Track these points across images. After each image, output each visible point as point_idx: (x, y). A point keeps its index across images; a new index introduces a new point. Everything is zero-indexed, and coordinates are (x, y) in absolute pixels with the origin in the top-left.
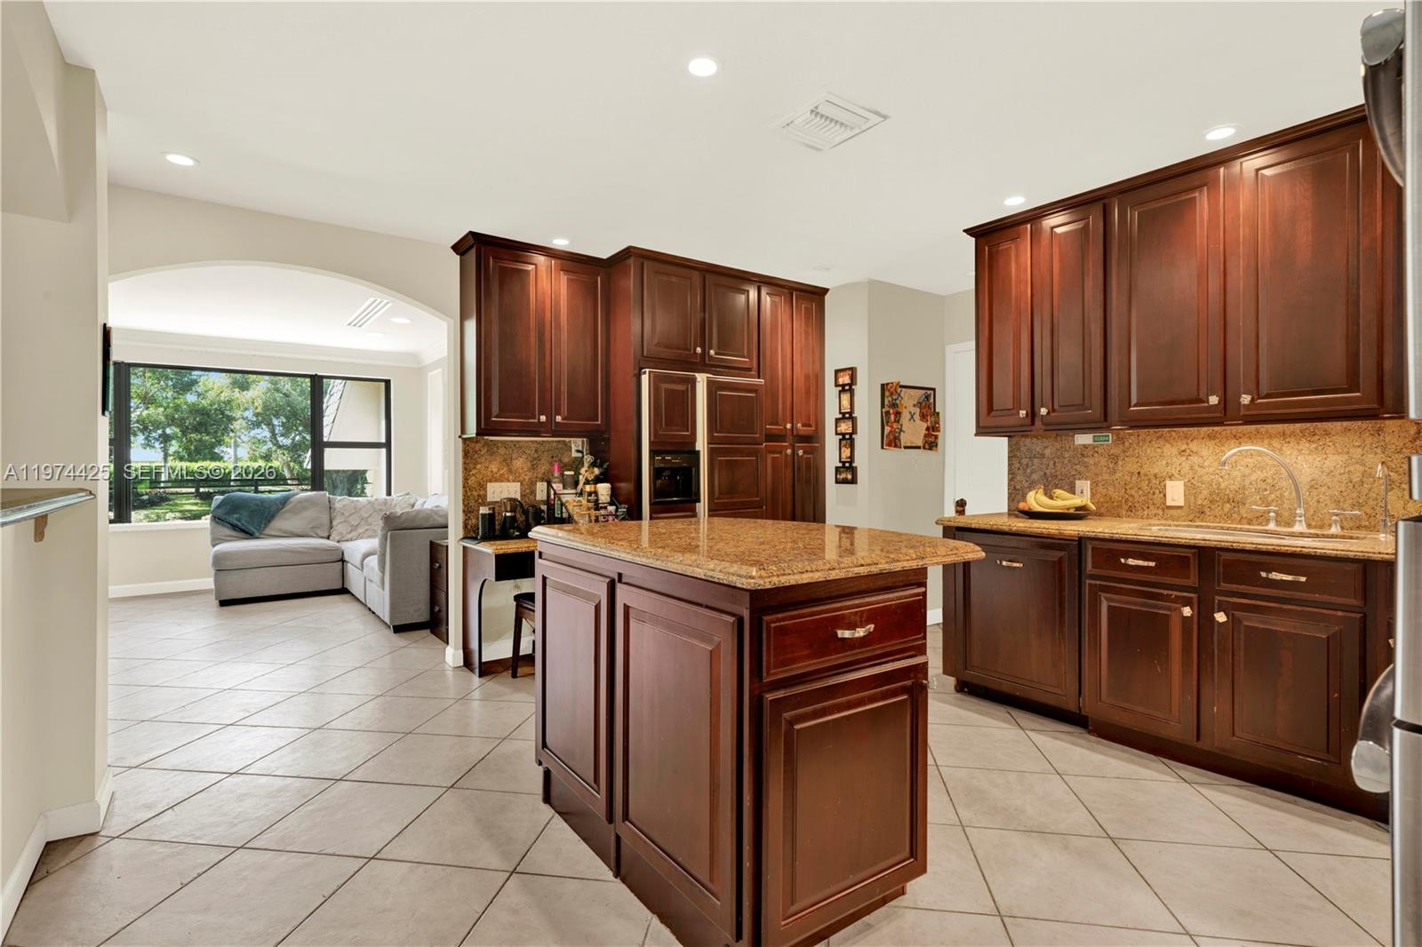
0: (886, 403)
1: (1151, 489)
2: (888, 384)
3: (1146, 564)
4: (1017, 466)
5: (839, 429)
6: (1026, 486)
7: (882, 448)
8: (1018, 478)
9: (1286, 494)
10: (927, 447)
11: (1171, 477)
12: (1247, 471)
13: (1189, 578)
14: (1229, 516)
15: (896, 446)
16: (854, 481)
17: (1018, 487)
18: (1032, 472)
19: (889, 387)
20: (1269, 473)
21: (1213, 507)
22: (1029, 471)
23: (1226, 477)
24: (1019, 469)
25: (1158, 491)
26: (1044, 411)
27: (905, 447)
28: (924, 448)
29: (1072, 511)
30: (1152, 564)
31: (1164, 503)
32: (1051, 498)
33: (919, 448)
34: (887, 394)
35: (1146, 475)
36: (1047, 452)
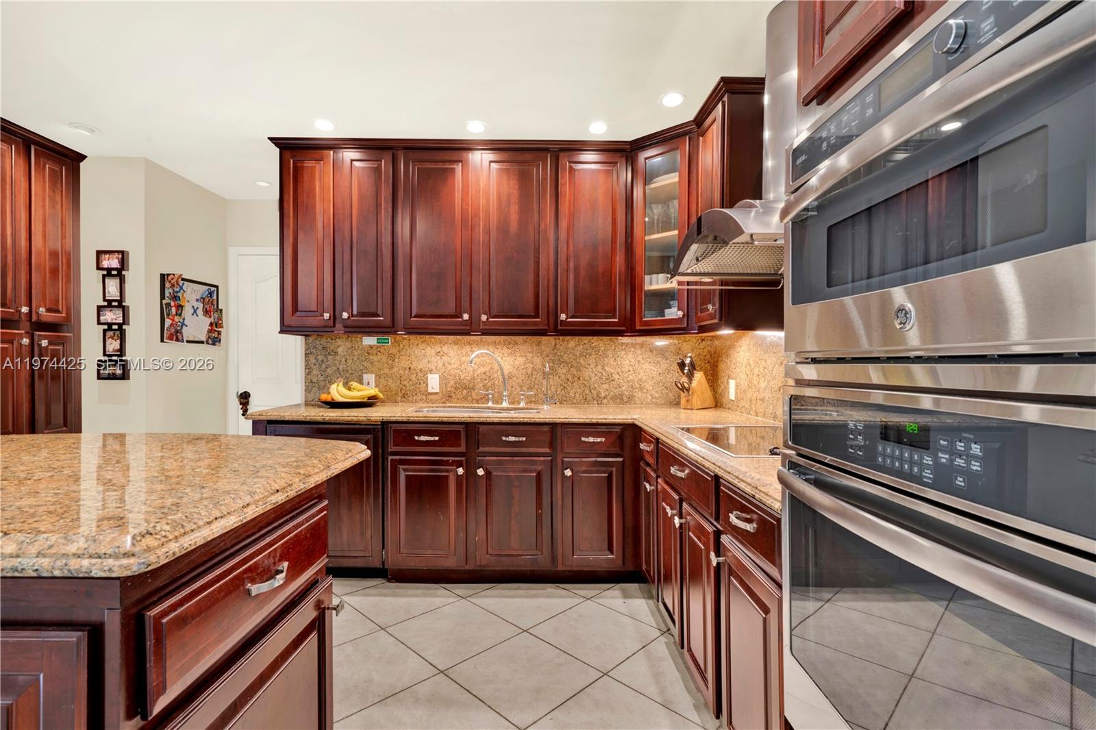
0: (167, 294)
1: (418, 380)
2: (168, 275)
3: (432, 439)
4: (314, 361)
5: (102, 318)
6: (321, 379)
7: (162, 341)
8: (315, 372)
9: (496, 382)
10: (210, 342)
11: (431, 371)
12: (476, 367)
13: (460, 446)
14: (465, 399)
15: (177, 340)
16: (125, 376)
17: (314, 380)
18: (327, 368)
19: (170, 278)
20: (486, 369)
21: (457, 392)
22: (324, 366)
23: (464, 371)
24: (315, 364)
25: (422, 382)
26: (345, 315)
27: (188, 342)
28: (208, 343)
29: (365, 400)
30: (437, 438)
31: (427, 391)
32: (349, 389)
33: (202, 342)
34: (168, 285)
35: (415, 370)
36: (340, 350)
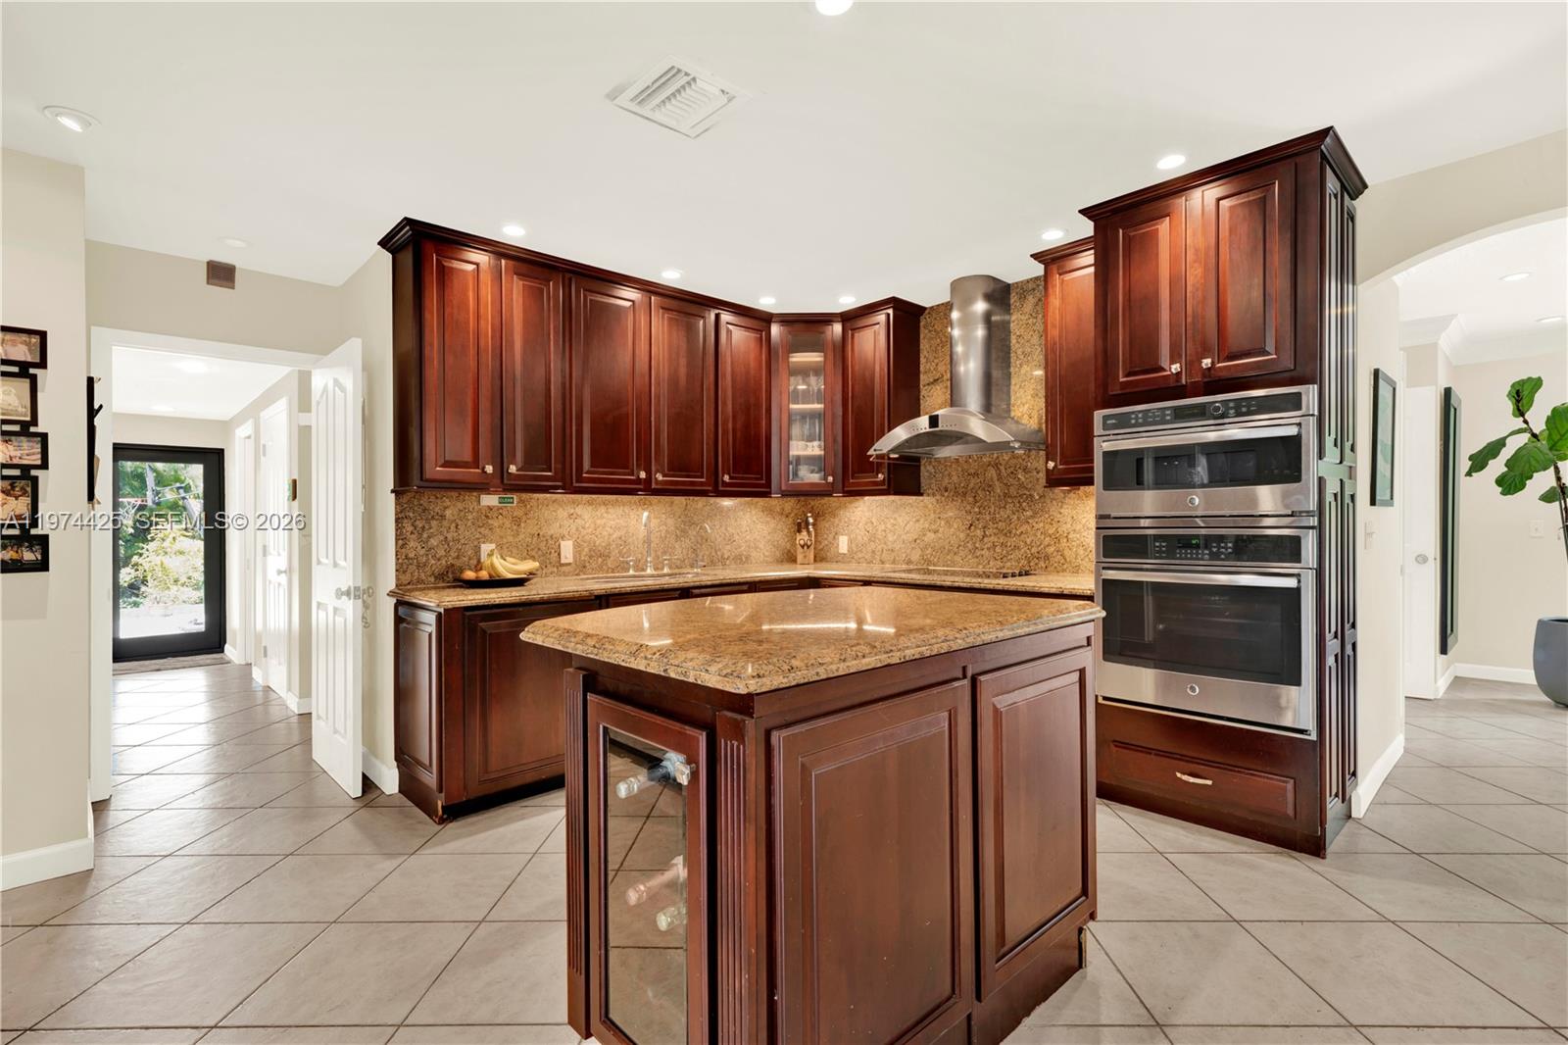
1: (548, 549)
11: (563, 537)
14: (600, 568)
21: (591, 561)
23: (599, 536)
25: (557, 551)
31: (562, 562)
35: (544, 536)
36: (448, 513)
